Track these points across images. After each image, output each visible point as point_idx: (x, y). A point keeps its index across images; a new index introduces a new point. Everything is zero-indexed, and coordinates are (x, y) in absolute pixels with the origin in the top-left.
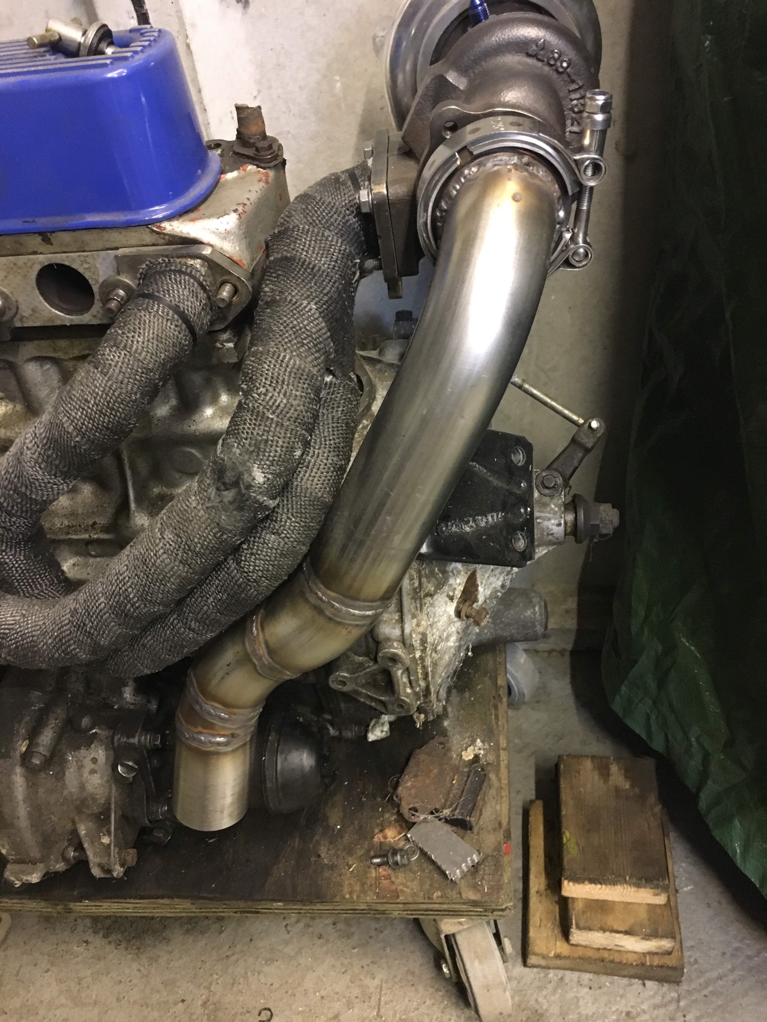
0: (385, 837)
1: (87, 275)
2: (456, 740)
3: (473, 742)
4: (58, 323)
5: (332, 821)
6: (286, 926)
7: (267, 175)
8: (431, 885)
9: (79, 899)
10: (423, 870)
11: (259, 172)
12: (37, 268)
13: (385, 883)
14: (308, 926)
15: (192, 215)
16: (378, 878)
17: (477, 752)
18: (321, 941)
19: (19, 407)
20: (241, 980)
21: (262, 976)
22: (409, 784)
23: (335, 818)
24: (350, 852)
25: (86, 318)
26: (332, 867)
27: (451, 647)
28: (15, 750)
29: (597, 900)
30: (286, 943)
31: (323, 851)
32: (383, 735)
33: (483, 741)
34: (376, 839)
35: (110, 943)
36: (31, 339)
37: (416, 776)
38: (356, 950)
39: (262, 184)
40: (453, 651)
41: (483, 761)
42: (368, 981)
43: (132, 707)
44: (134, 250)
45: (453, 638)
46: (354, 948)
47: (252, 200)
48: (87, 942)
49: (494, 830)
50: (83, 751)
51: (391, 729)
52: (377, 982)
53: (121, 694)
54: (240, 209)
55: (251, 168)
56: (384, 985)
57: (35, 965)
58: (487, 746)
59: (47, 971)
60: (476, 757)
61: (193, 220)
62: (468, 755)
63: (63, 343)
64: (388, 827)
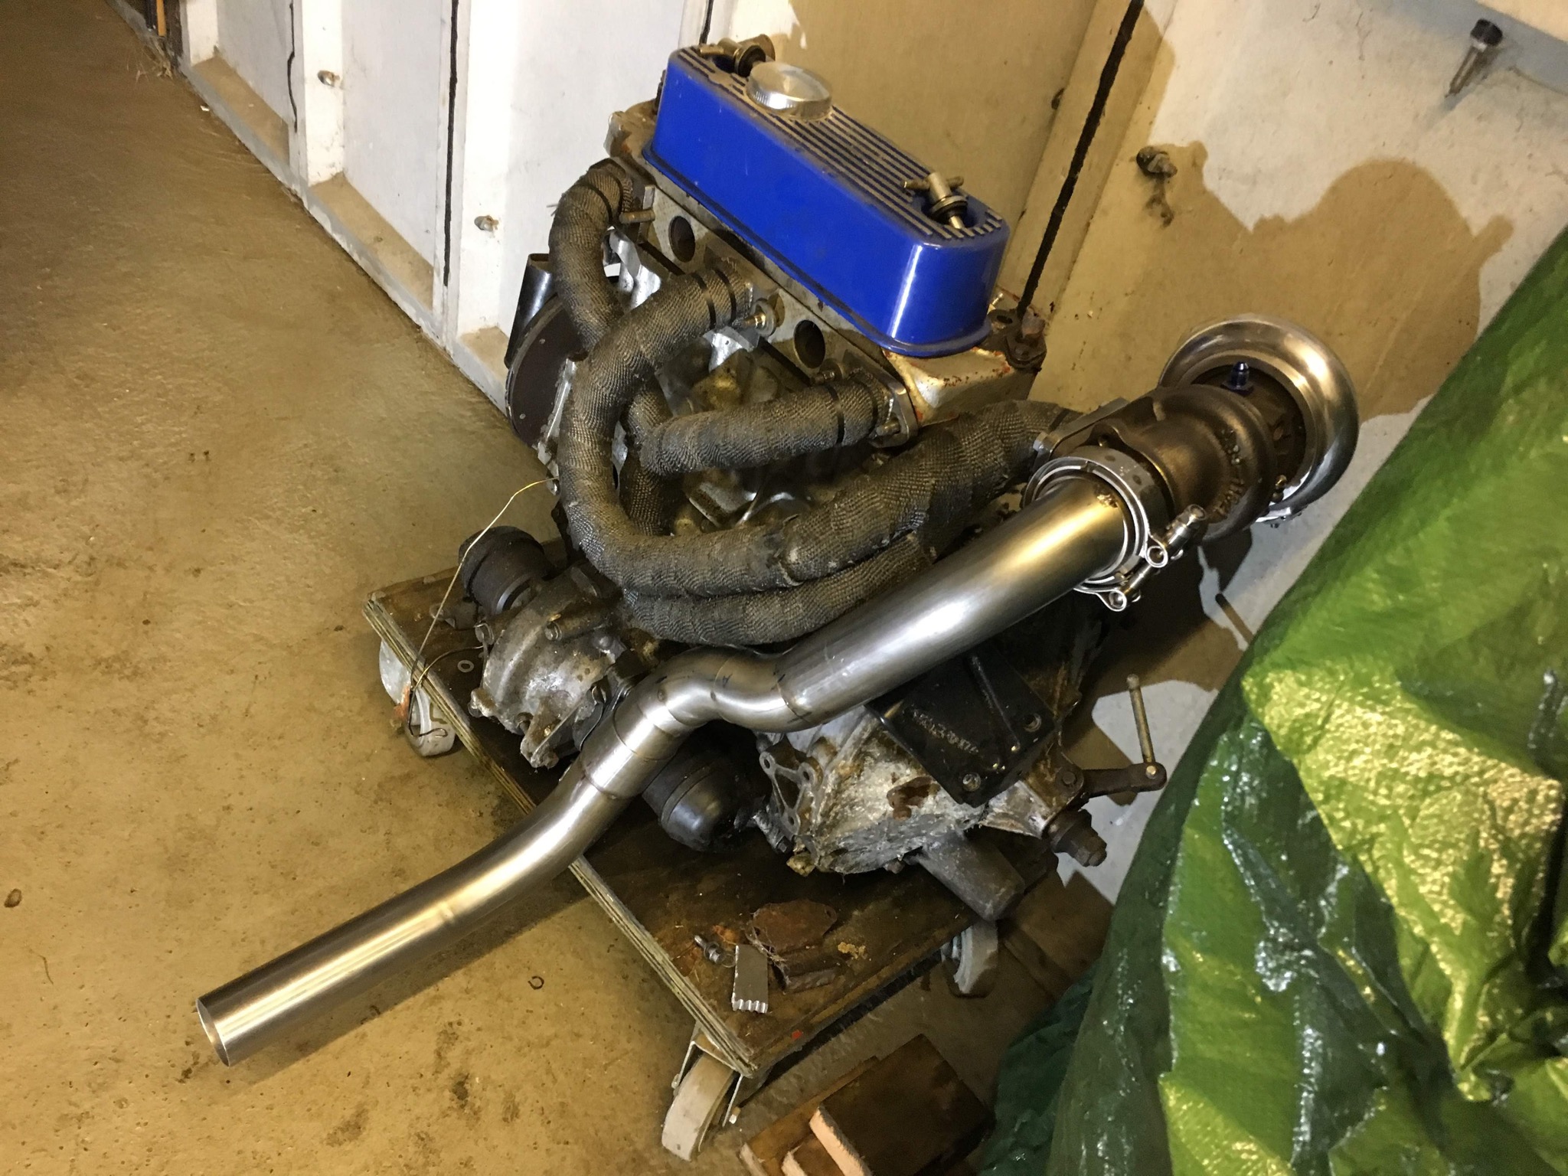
0: (723, 933)
1: (827, 346)
2: (848, 929)
3: (858, 945)
4: (792, 360)
5: (699, 887)
6: (612, 946)
7: (1007, 370)
8: (716, 993)
9: (501, 764)
10: (721, 978)
11: (1004, 364)
12: (803, 318)
13: (689, 958)
14: (625, 962)
15: (917, 361)
16: (688, 952)
17: (853, 952)
18: (622, 981)
19: (738, 391)
20: (546, 945)
21: (562, 957)
22: (774, 913)
23: (706, 887)
24: (689, 916)
25: (808, 371)
26: (667, 913)
27: (868, 819)
28: (549, 614)
29: (830, 1157)
30: (599, 956)
31: (673, 898)
32: (802, 872)
33: (866, 952)
34: (715, 928)
35: (494, 830)
36: (773, 357)
37: (785, 914)
38: (638, 1012)
39: (994, 374)
40: (867, 824)
41: (849, 963)
42: (623, 1039)
43: (642, 660)
44: (861, 354)
45: (876, 815)
46: (639, 1009)
47: (970, 380)
48: (481, 814)
49: (800, 1009)
50: (586, 659)
51: (811, 874)
52: (629, 1047)
53: (644, 644)
54: (952, 380)
55: (1001, 356)
56: (631, 1054)
57: (437, 794)
58: (865, 958)
59: (440, 805)
60: (848, 956)
61: (913, 365)
62: (843, 948)
63: (788, 374)
64: (733, 930)
